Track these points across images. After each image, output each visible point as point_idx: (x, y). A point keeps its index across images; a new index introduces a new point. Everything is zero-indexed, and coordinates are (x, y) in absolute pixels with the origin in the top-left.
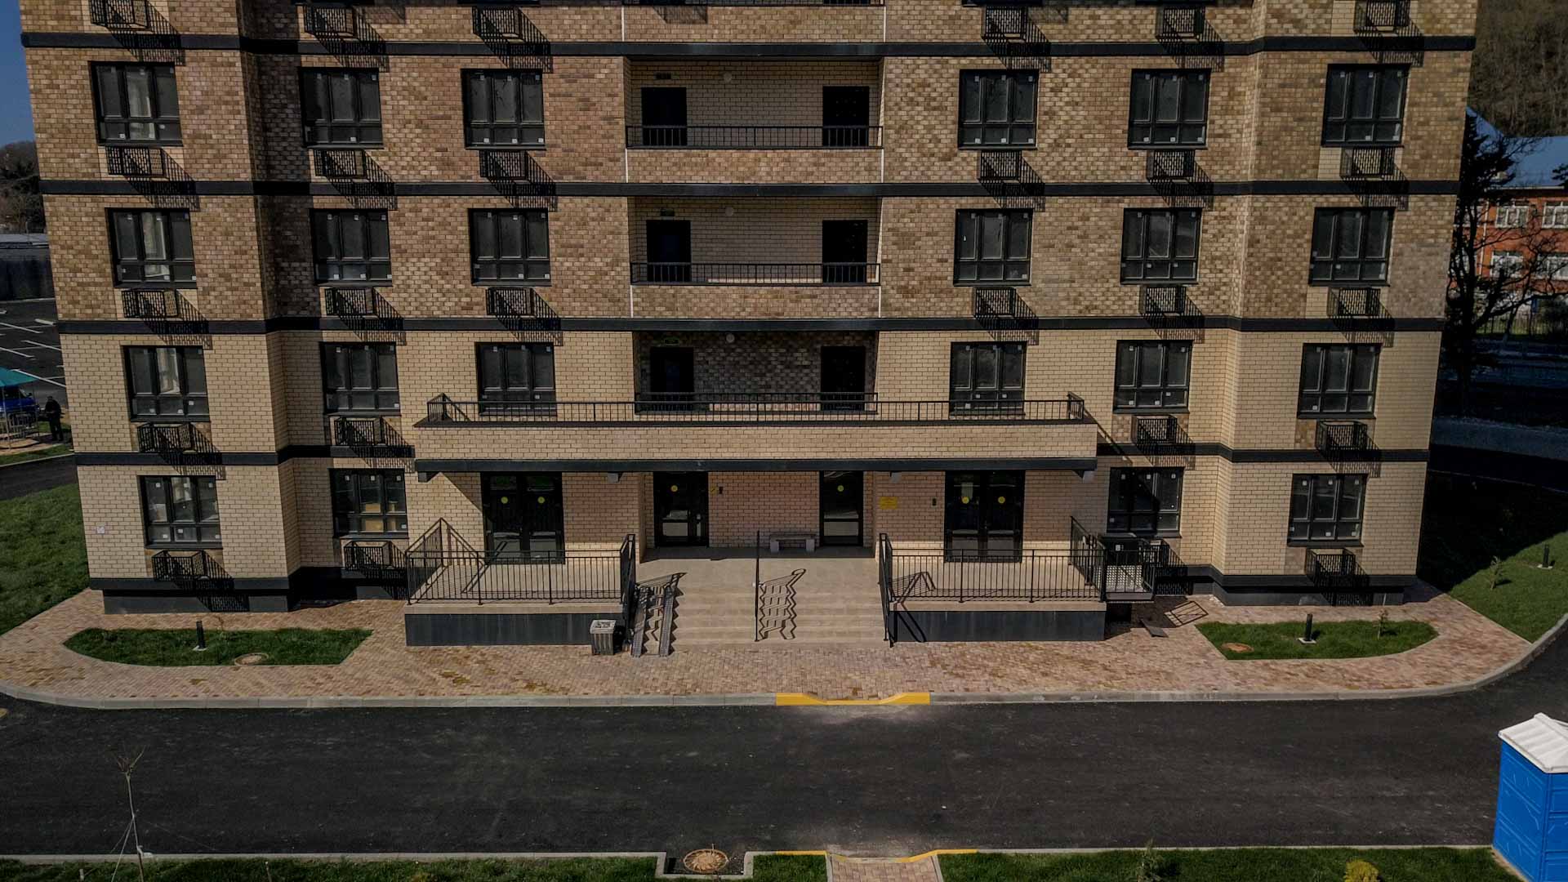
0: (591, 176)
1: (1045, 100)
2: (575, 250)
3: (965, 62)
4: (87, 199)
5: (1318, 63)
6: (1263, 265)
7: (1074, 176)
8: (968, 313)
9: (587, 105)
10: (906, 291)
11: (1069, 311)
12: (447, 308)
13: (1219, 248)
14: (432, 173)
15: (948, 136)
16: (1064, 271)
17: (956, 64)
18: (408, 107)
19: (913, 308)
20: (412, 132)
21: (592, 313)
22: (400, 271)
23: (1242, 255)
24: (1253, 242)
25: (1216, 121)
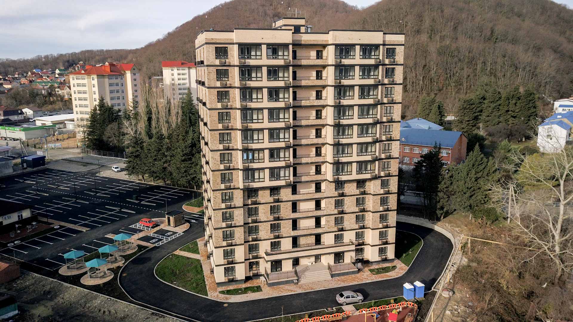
0: (287, 218)
1: (345, 202)
2: (284, 227)
3: (335, 198)
4: (220, 230)
5: (379, 197)
6: (374, 222)
7: (350, 212)
8: (337, 230)
9: (287, 208)
10: (328, 228)
11: (350, 229)
12: (267, 237)
13: (368, 219)
14: (266, 220)
15: (334, 208)
16: (348, 223)
17: (334, 199)
18: (263, 211)
19: (329, 230)
20: (263, 215)
21: (287, 236)
22: (260, 233)
23: (371, 220)
24: (372, 219)
25: (367, 203)
